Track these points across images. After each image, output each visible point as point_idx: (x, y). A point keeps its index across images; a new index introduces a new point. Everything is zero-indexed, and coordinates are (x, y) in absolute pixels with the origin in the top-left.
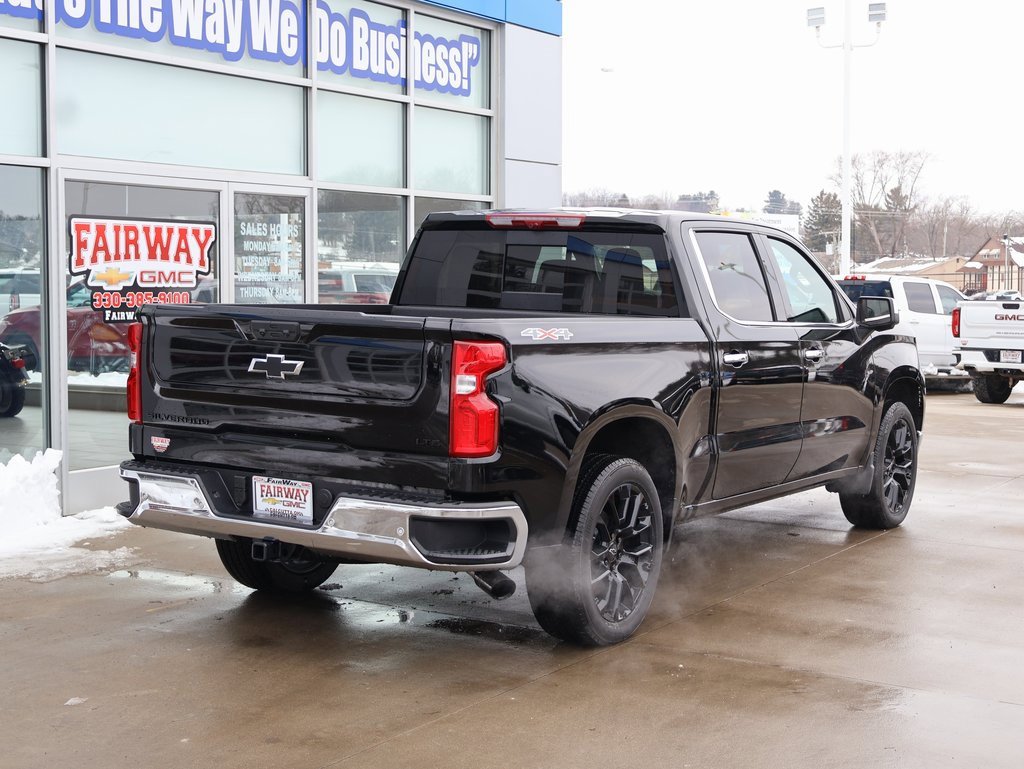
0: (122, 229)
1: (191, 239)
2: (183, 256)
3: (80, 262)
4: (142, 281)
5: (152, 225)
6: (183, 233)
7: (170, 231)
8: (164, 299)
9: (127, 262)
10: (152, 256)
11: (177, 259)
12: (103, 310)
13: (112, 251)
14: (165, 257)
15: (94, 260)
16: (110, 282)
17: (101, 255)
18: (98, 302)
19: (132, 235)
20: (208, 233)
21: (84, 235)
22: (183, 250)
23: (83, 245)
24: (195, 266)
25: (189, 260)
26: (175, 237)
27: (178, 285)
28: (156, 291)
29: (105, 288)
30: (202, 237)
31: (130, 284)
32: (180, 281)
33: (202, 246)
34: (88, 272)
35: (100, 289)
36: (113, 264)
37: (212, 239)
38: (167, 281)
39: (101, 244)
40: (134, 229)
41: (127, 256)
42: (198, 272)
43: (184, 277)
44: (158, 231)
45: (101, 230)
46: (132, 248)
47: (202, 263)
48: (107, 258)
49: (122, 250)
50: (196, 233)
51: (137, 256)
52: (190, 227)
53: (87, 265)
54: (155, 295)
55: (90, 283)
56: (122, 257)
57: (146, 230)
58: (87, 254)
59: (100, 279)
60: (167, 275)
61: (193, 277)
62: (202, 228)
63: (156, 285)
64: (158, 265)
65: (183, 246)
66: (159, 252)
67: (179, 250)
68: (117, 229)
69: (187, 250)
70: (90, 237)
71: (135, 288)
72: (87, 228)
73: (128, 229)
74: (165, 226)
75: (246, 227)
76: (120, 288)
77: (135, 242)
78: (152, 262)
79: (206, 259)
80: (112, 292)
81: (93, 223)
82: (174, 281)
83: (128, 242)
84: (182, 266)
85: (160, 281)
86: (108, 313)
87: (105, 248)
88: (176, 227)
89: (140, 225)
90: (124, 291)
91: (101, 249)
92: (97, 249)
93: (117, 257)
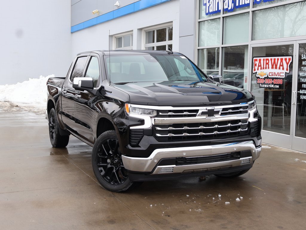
1: (284, 61)
2: (281, 67)
3: (255, 70)
4: (269, 75)
5: (273, 58)
6: (282, 60)
7: (278, 59)
8: (275, 81)
10: (272, 68)
11: (279, 68)
12: (259, 84)
14: (276, 68)
15: (258, 69)
16: (261, 76)
17: (260, 68)
18: (258, 81)
19: (267, 62)
20: (289, 59)
21: (256, 62)
23: (256, 65)
24: (285, 71)
25: (283, 69)
26: (279, 61)
28: (273, 79)
29: (260, 77)
30: (288, 61)
31: (266, 76)
32: (280, 76)
33: (287, 64)
34: (256, 73)
35: (259, 78)
36: (262, 70)
37: (291, 61)
38: (276, 76)
39: (260, 64)
40: (268, 59)
41: (266, 68)
42: (286, 73)
43: (281, 74)
44: (275, 60)
45: (260, 60)
46: (267, 65)
47: (287, 70)
48: (261, 69)
49: (265, 66)
50: (286, 59)
51: (269, 68)
52: (284, 58)
54: (273, 80)
55: (257, 76)
57: (271, 60)
58: (256, 68)
59: (259, 75)
60: (276, 74)
61: (284, 74)
62: (288, 57)
65: (282, 64)
66: (274, 66)
67: (280, 65)
68: (264, 60)
69: (283, 66)
71: (267, 78)
73: (267, 60)
74: (276, 58)
75: (304, 56)
78: (273, 70)
79: (289, 68)
80: (262, 78)
81: (258, 58)
82: (278, 76)
83: (267, 64)
84: (281, 71)
85: (274, 76)
86: (260, 84)
87: (261, 66)
88: (280, 58)
89: (270, 58)
90: (265, 78)
92: (259, 66)
93: (263, 68)
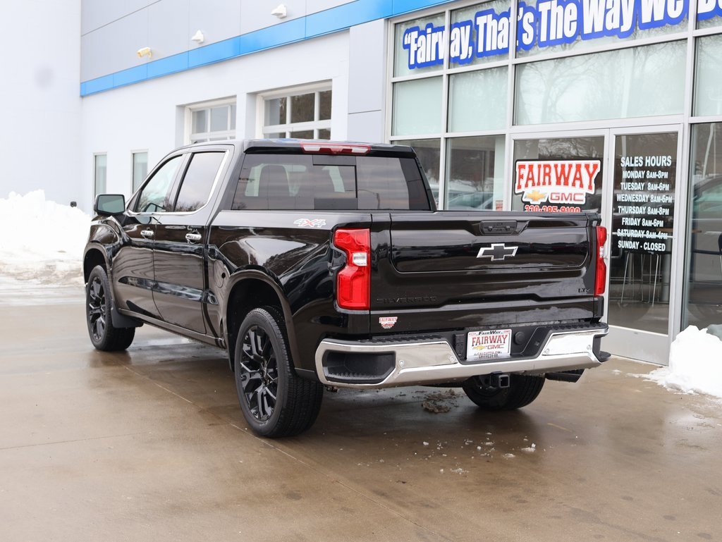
0: (542, 166)
1: (583, 170)
2: (578, 183)
3: (519, 187)
4: (551, 199)
5: (559, 163)
6: (578, 167)
7: (570, 166)
8: (564, 211)
9: (544, 187)
10: (558, 183)
11: (574, 184)
13: (536, 181)
14: (566, 183)
15: (526, 186)
16: (534, 200)
17: (530, 183)
19: (547, 170)
20: (595, 166)
21: (522, 171)
22: (578, 179)
23: (521, 177)
24: (586, 190)
25: (581, 186)
26: (573, 170)
27: (573, 202)
28: (559, 206)
29: (532, 203)
30: (591, 169)
31: (545, 201)
32: (574, 200)
33: (591, 176)
34: (523, 193)
35: (528, 203)
36: (536, 188)
37: (598, 170)
38: (566, 199)
39: (530, 176)
40: (549, 166)
41: (544, 183)
42: (587, 194)
43: (577, 197)
44: (563, 166)
45: (531, 167)
46: (547, 178)
47: (590, 187)
48: (533, 184)
49: (542, 180)
50: (587, 167)
51: (550, 183)
52: (583, 163)
53: (523, 189)
54: (559, 208)
55: (524, 200)
56: (541, 184)
57: (556, 166)
58: (523, 182)
59: (529, 197)
60: (567, 196)
61: (583, 198)
62: (591, 163)
63: (560, 202)
64: (562, 189)
65: (578, 176)
66: (562, 180)
67: (575, 178)
68: (539, 166)
69: (580, 179)
70: (525, 172)
71: (548, 203)
72: (523, 167)
73: (545, 166)
74: (567, 163)
75: (625, 161)
76: (539, 203)
77: (549, 175)
78: (558, 187)
79: (593, 184)
80: (534, 205)
81: (527, 164)
82: (571, 200)
83: (545, 174)
84: (577, 189)
85: (562, 199)
87: (533, 179)
88: (574, 163)
89: (552, 163)
90: (542, 205)
91: (530, 179)
92: (528, 179)
93: (539, 184)
